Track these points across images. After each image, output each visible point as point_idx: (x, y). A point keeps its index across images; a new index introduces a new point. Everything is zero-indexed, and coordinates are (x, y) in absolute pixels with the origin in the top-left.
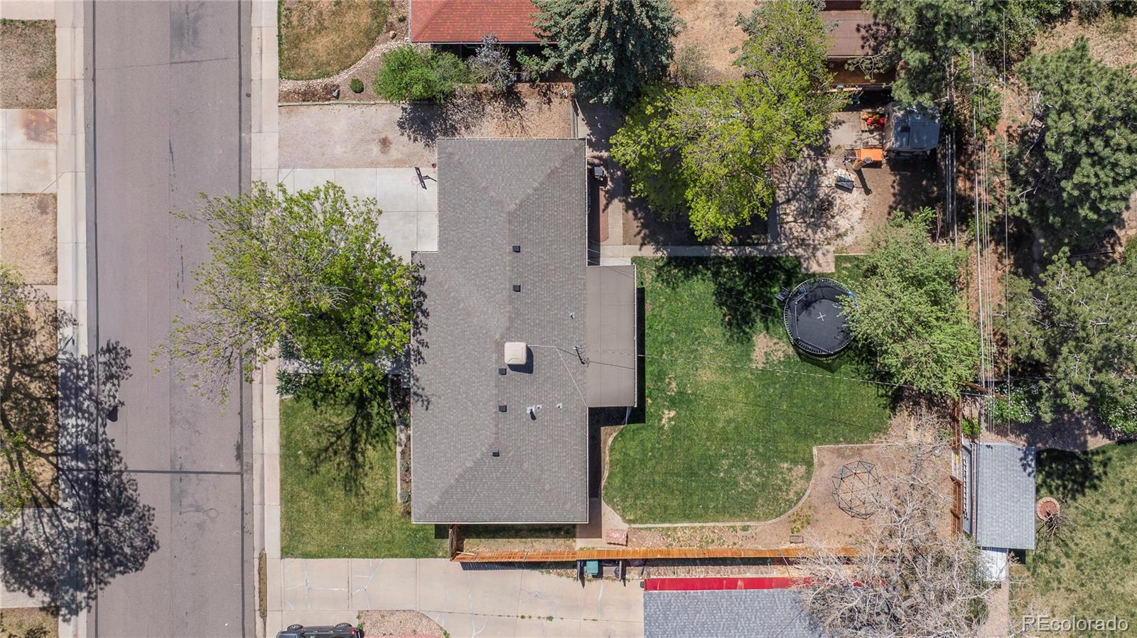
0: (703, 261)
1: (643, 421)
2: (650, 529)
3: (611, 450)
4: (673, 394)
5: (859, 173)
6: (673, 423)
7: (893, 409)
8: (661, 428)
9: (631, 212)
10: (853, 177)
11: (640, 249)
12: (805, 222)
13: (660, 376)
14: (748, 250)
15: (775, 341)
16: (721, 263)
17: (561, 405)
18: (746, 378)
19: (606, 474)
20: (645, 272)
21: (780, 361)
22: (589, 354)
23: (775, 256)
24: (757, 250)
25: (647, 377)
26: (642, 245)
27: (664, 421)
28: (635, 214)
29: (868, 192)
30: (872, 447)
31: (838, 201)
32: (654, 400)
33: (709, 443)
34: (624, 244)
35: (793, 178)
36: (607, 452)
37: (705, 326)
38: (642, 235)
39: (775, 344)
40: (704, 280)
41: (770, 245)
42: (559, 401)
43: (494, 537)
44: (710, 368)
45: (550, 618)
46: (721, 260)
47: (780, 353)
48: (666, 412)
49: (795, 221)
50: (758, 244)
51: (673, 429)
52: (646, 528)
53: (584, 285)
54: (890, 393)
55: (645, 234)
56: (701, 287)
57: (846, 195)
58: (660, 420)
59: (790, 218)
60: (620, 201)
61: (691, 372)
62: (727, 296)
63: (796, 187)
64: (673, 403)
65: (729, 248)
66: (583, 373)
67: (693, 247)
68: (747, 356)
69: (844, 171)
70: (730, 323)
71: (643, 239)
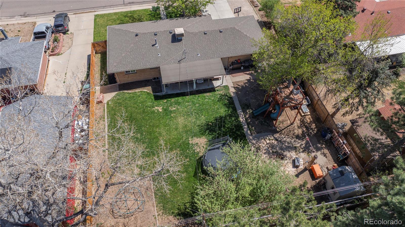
0: (235, 109)
1: (155, 100)
2: (104, 111)
3: (141, 91)
4: (170, 109)
5: (305, 169)
6: (156, 111)
7: (179, 215)
8: (153, 107)
9: (247, 81)
10: (302, 167)
11: (232, 87)
12: (268, 148)
13: (178, 103)
14: (246, 126)
15: (205, 147)
16: (236, 117)
17: (160, 55)
18: (183, 137)
19: (130, 91)
20: (223, 91)
21: (194, 150)
22: (183, 64)
23: (247, 138)
24: (247, 131)
25: (177, 98)
26: (234, 88)
27: (156, 108)
28: (246, 83)
29: (297, 176)
30: (154, 207)
31: (286, 162)
32: (166, 102)
33: (148, 126)
34: (233, 82)
35: (288, 139)
36: (140, 90)
37: (204, 116)
38: (238, 86)
39: (203, 147)
40: (226, 111)
41: (251, 135)
42: (161, 54)
43: (101, 62)
44: (185, 121)
45: (64, 82)
46: (237, 117)
47: (199, 149)
48: (161, 108)
49: (267, 144)
50: (250, 130)
51: (153, 112)
52: (104, 109)
53: (212, 58)
54: (187, 210)
55: (239, 87)
56: (223, 111)
57: (290, 166)
58: (157, 106)
59: (268, 142)
60: (250, 77)
61: (182, 114)
62: (221, 121)
63: (284, 141)
64: (165, 110)
65: (244, 119)
66: (175, 63)
67: (240, 106)
68: (195, 135)
69: (302, 163)
70: (208, 125)
71: (237, 87)
